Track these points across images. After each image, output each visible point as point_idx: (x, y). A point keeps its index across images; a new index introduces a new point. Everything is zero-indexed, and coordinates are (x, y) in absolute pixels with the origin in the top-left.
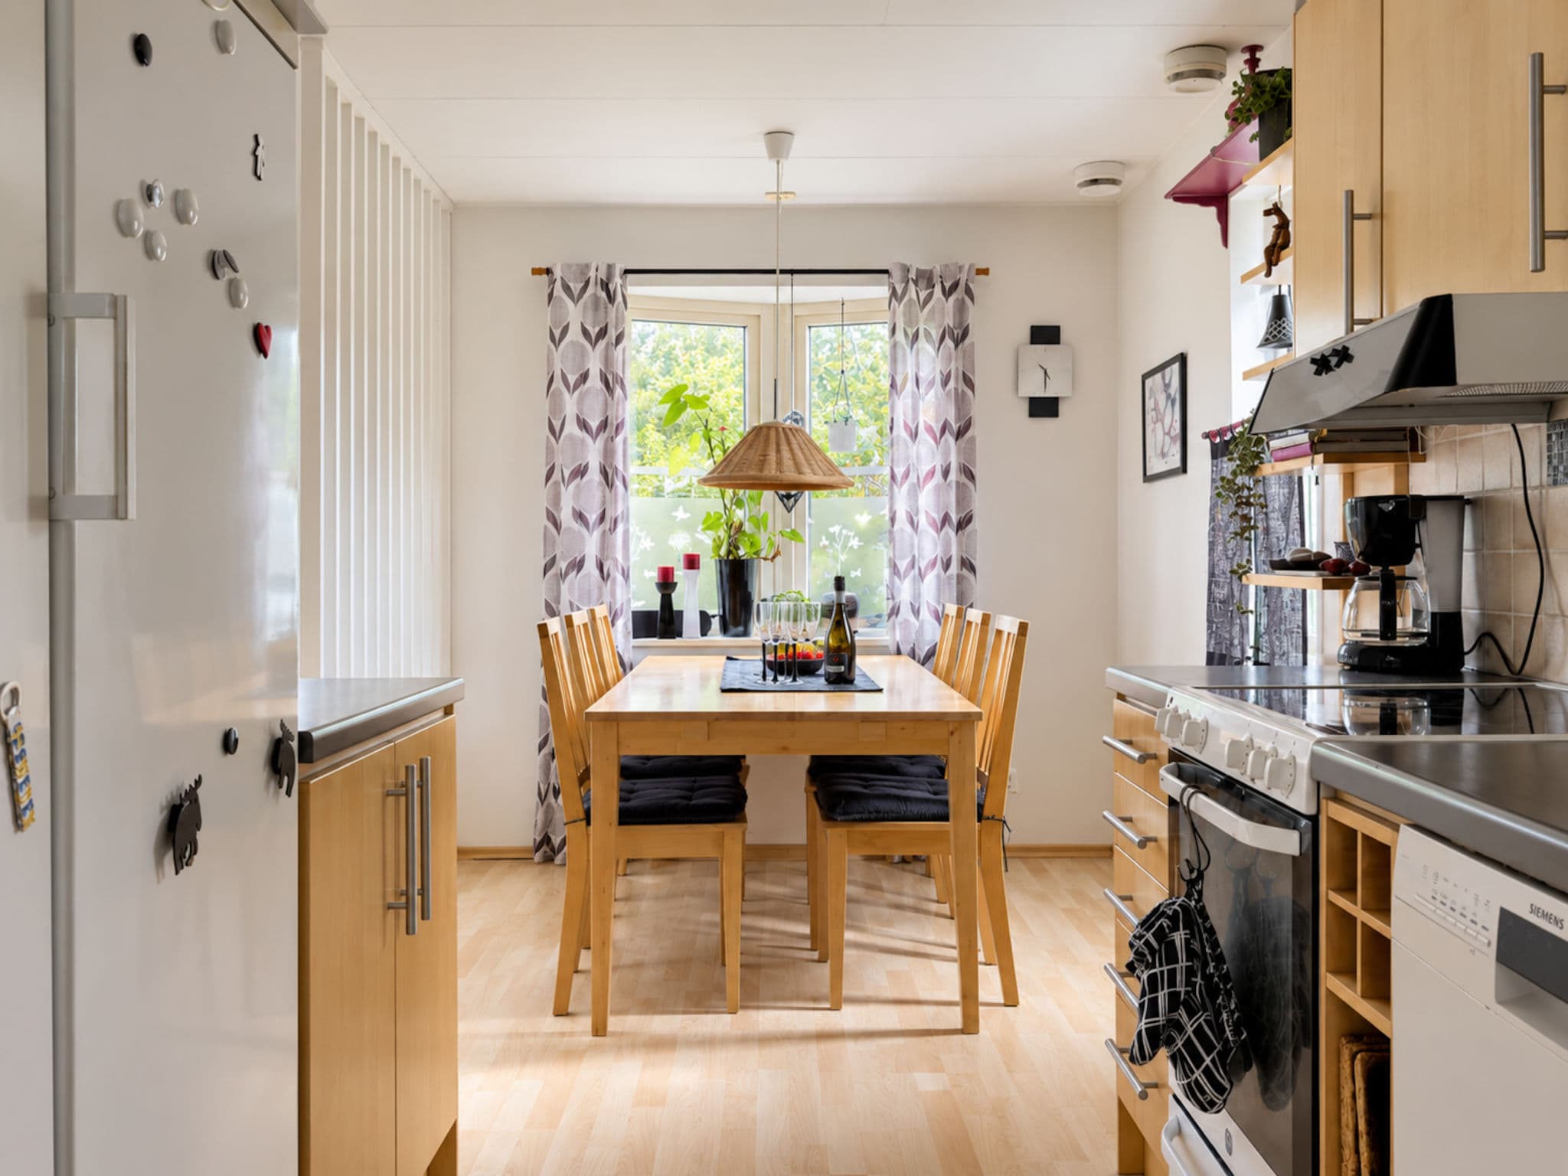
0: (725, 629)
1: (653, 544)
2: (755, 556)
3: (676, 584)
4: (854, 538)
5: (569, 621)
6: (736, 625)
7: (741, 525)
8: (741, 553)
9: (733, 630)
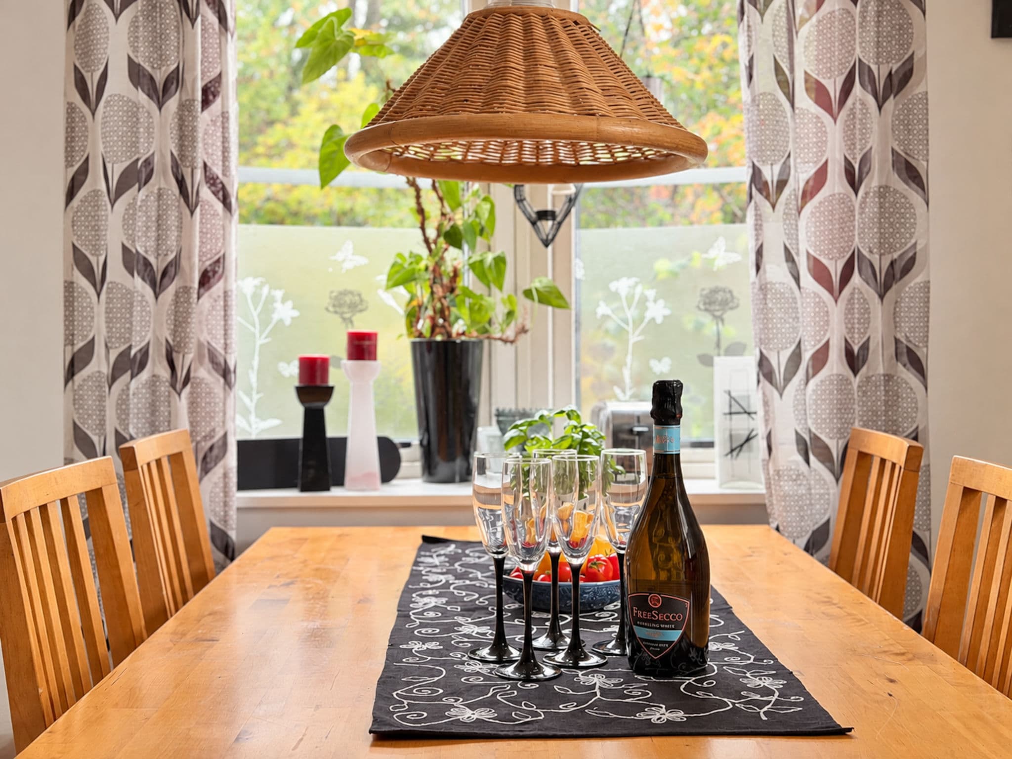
0: (430, 470)
1: (296, 313)
2: (482, 337)
3: (331, 389)
4: (655, 301)
5: (128, 459)
6: (450, 458)
7: (456, 273)
8: (458, 328)
9: (443, 469)
